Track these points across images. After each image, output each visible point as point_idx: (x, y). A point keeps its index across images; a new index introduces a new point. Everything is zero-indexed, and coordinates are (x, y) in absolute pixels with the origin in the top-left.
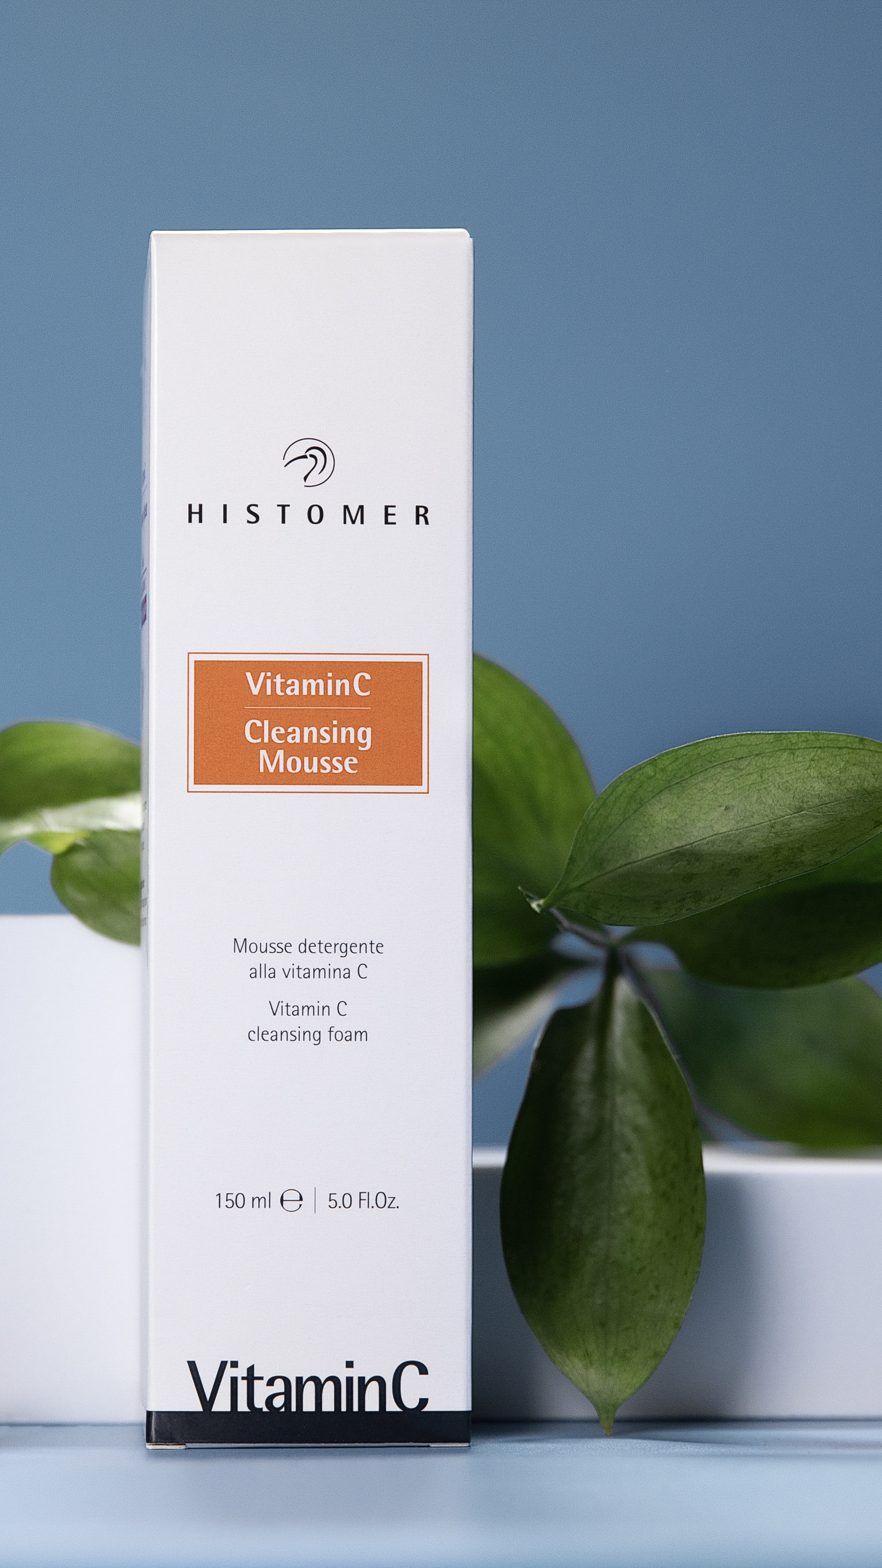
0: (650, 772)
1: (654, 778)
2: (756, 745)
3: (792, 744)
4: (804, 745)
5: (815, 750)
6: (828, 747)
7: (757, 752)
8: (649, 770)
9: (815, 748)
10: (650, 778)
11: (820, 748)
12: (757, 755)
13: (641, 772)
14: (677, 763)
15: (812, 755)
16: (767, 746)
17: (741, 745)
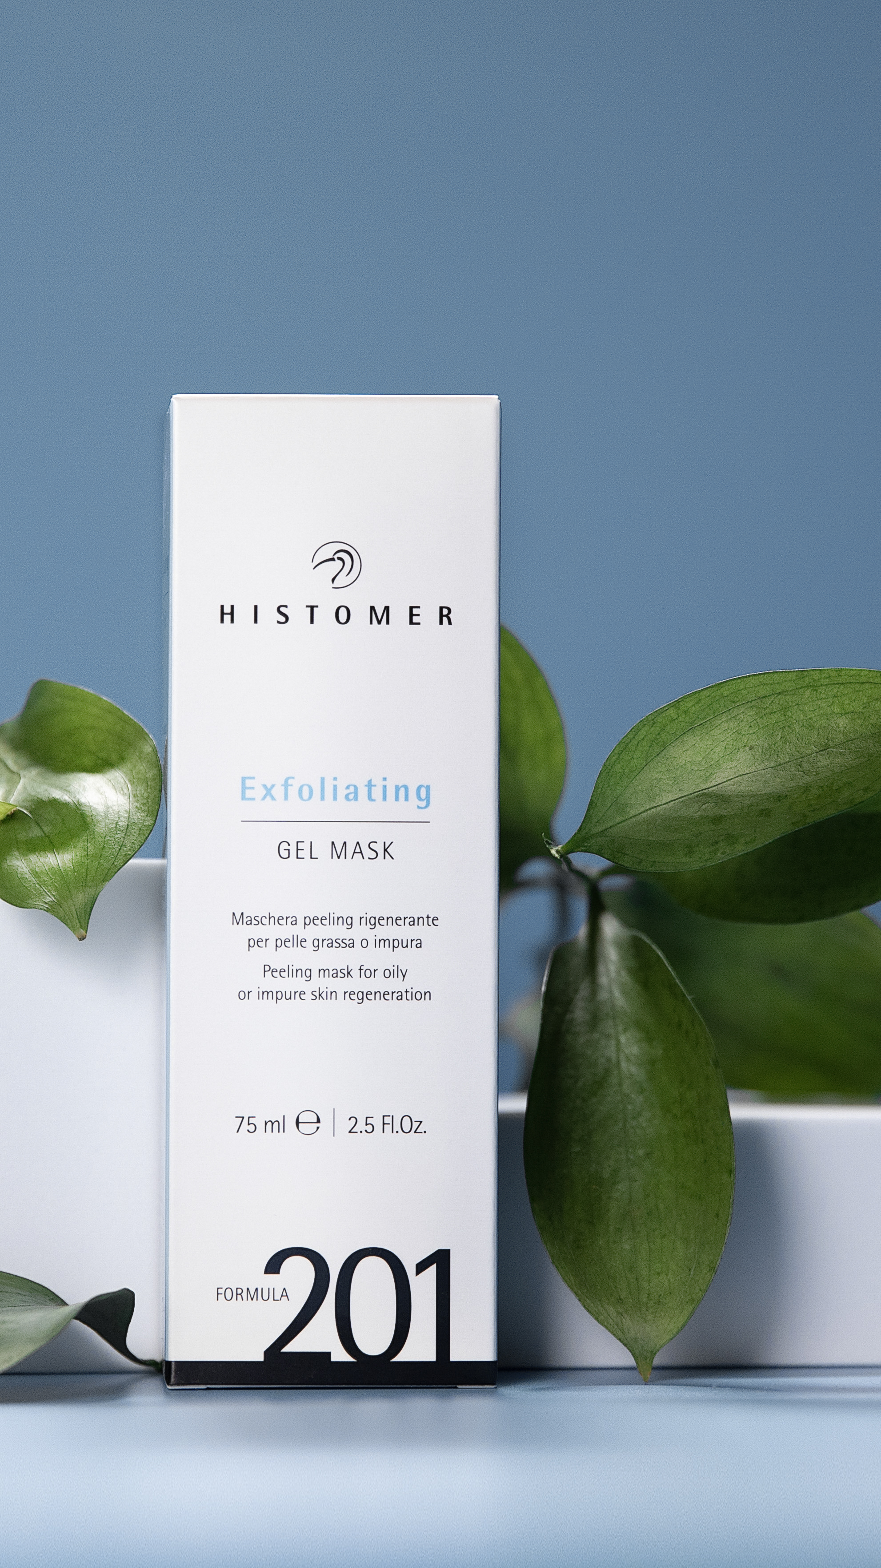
0: (673, 715)
1: (676, 721)
2: (779, 683)
3: (814, 680)
4: (827, 681)
5: (838, 686)
6: (850, 683)
7: (780, 691)
8: (672, 713)
9: (838, 684)
10: (672, 720)
11: (843, 684)
12: (780, 693)
13: (664, 715)
14: (700, 705)
15: (835, 691)
16: (789, 684)
17: (764, 684)
